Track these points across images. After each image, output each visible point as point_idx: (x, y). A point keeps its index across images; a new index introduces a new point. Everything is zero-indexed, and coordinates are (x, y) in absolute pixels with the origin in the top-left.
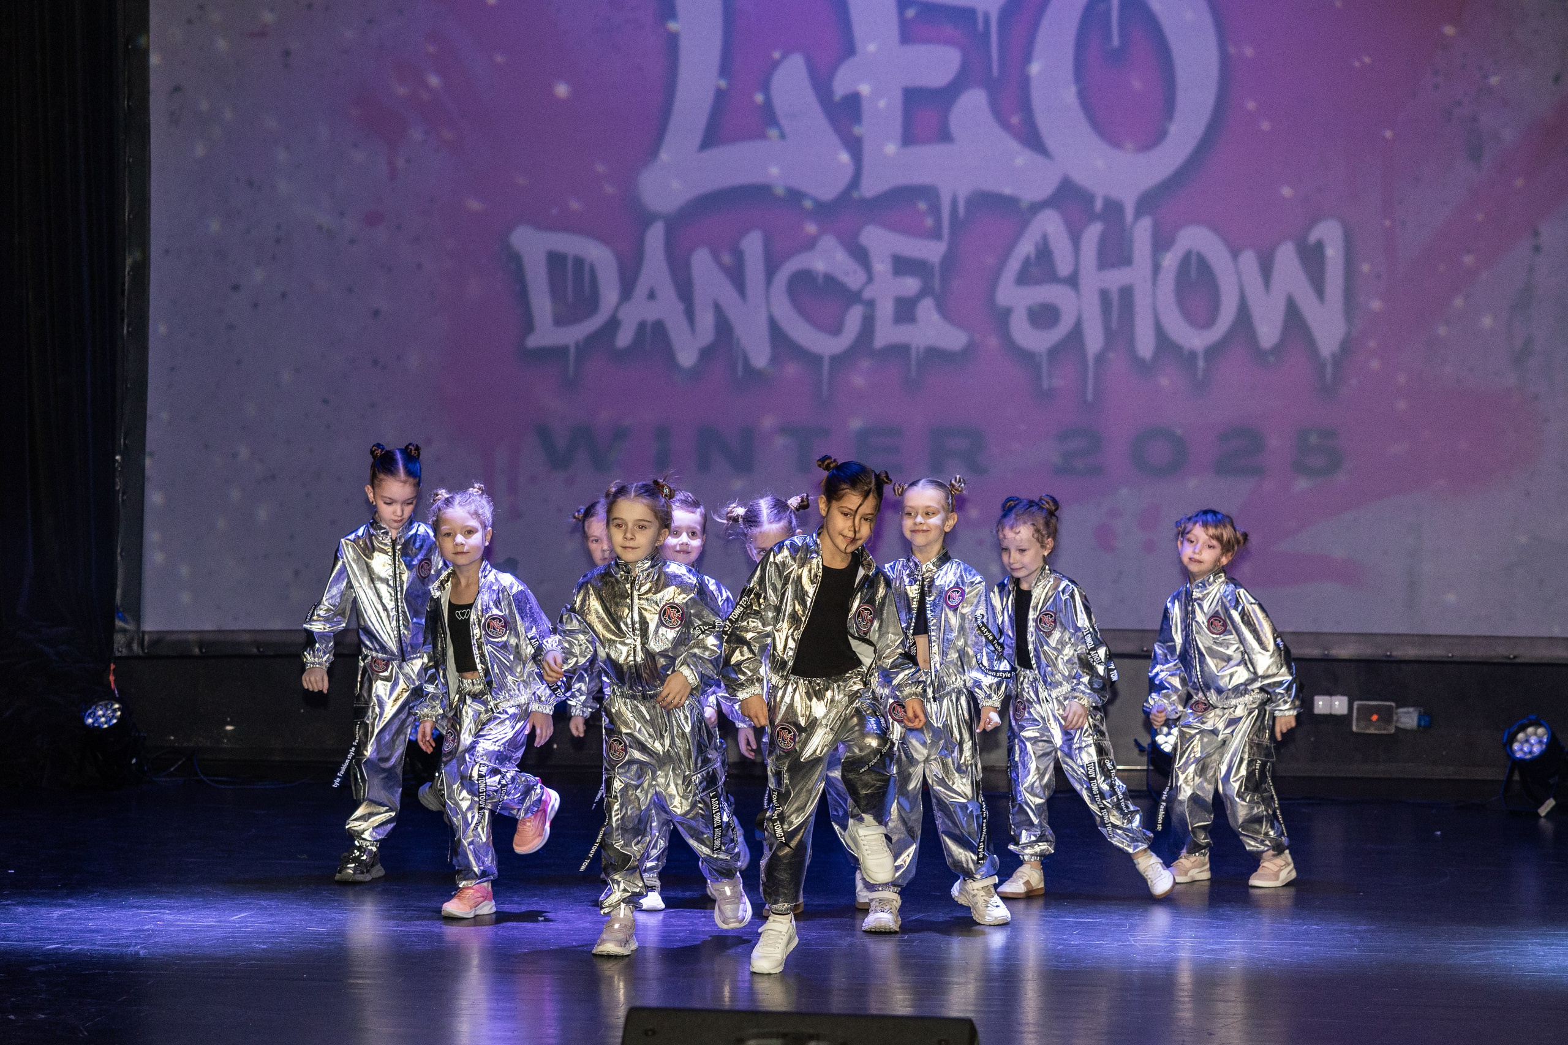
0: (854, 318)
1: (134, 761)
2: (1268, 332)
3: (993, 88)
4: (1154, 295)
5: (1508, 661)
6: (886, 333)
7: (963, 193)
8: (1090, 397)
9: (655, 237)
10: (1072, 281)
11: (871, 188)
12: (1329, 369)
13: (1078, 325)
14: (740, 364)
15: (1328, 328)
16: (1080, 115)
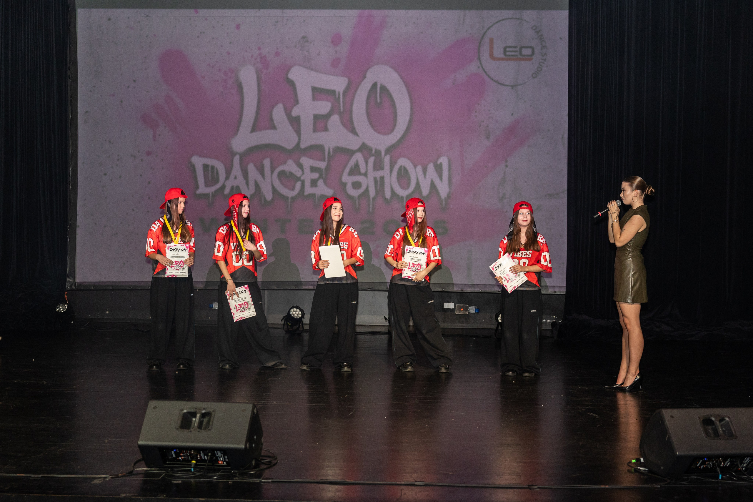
0: (298, 185)
1: (72, 322)
2: (425, 191)
3: (341, 114)
4: (390, 179)
5: (498, 292)
6: (308, 190)
7: (332, 146)
8: (371, 210)
9: (236, 160)
10: (366, 175)
11: (303, 145)
12: (444, 203)
13: (367, 188)
14: (263, 199)
15: (443, 189)
16: (368, 123)
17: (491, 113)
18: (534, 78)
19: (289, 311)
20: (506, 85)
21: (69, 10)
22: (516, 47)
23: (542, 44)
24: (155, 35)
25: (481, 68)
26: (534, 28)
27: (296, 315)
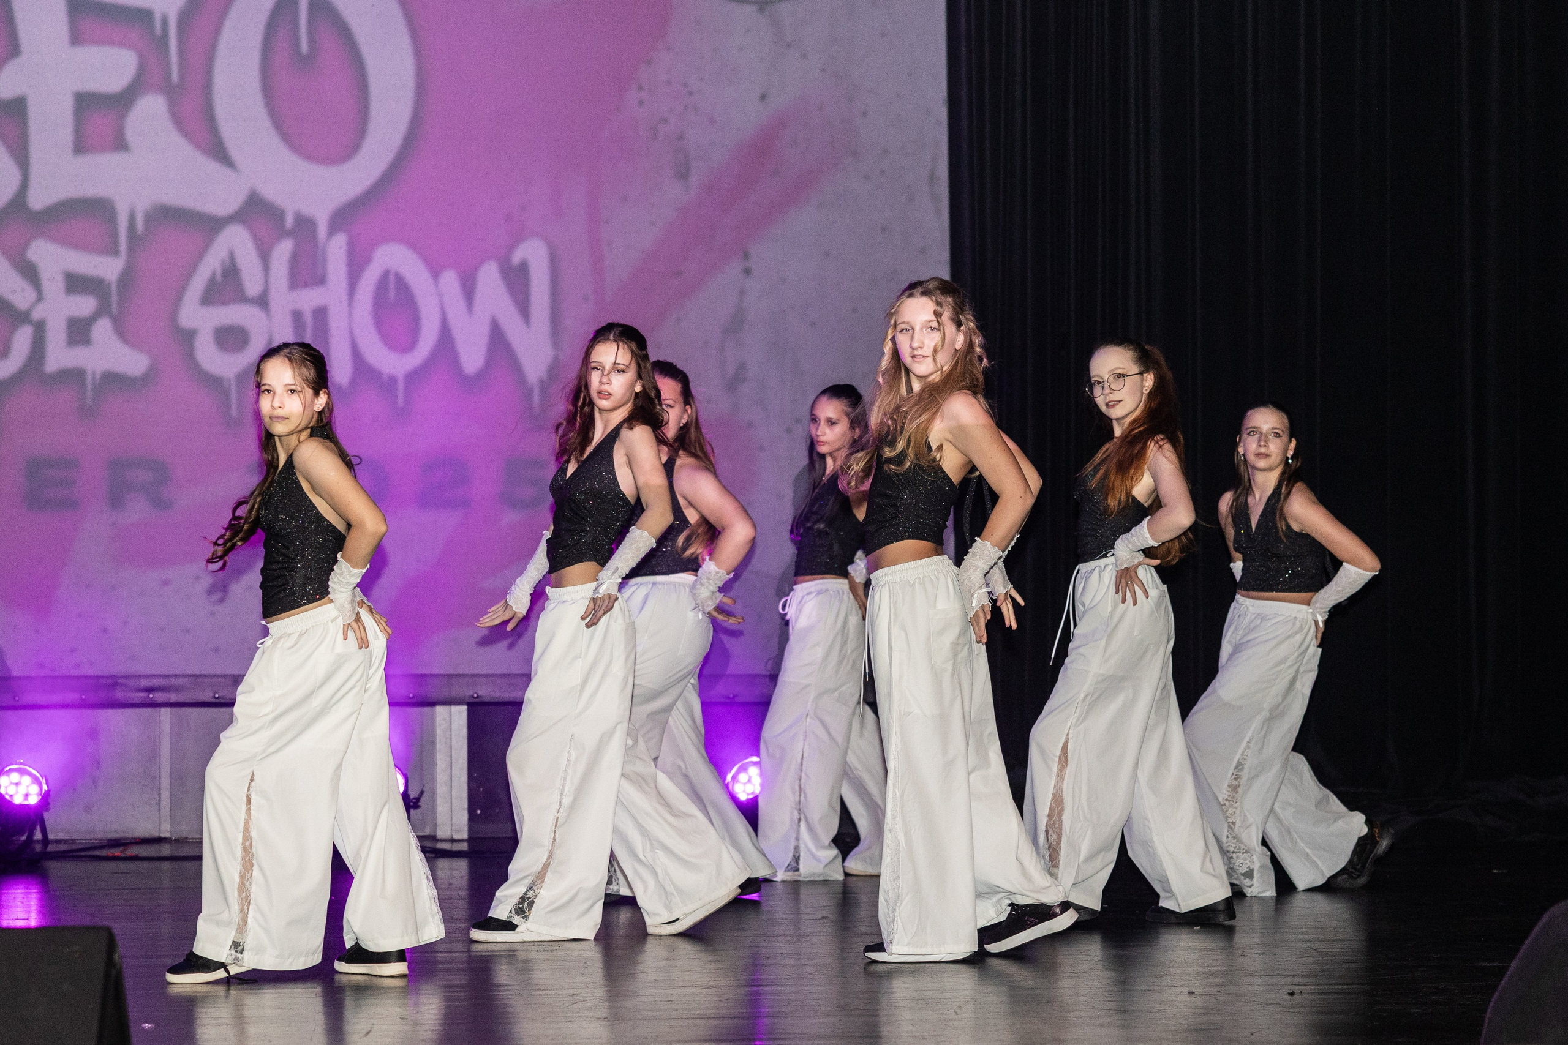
0: (22, 340)
3: (173, 94)
4: (350, 315)
6: (58, 357)
7: (142, 207)
10: (262, 301)
11: (38, 200)
12: (536, 398)
15: (534, 351)
16: (267, 124)
17: (691, 93)
20: (742, 1)
27: (20, 798)
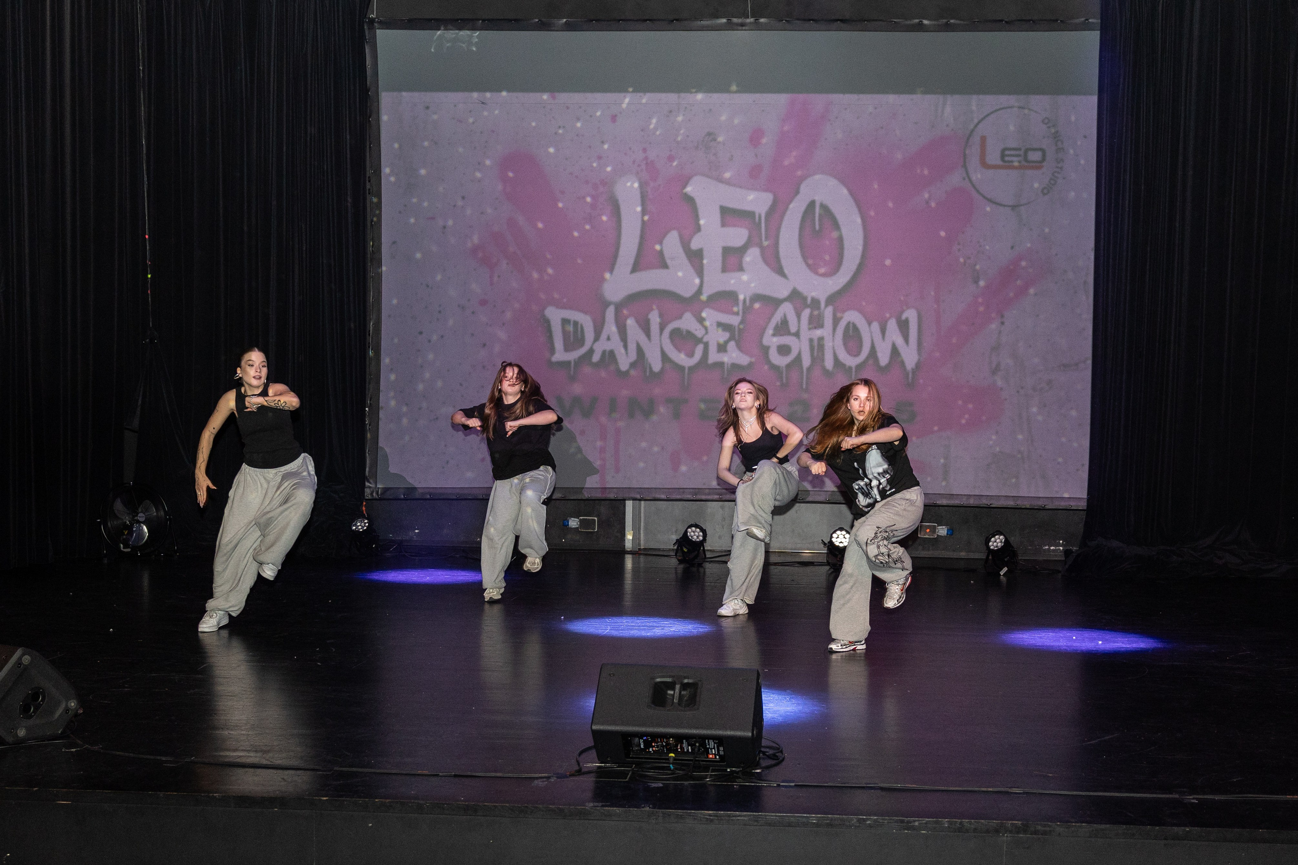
0: (699, 351)
1: (374, 546)
2: (884, 359)
3: (762, 248)
4: (833, 341)
5: (987, 506)
6: (714, 357)
7: (749, 293)
8: (804, 387)
9: (610, 313)
10: (797, 335)
11: (707, 292)
12: (910, 376)
13: (799, 354)
14: (648, 370)
15: (910, 357)
16: (801, 259)
17: (981, 246)
18: (1044, 194)
19: (686, 532)
20: (1005, 206)
21: (369, 94)
22: (1020, 149)
23: (1056, 145)
24: (493, 131)
25: (967, 180)
26: (1046, 121)
27: (695, 537)
